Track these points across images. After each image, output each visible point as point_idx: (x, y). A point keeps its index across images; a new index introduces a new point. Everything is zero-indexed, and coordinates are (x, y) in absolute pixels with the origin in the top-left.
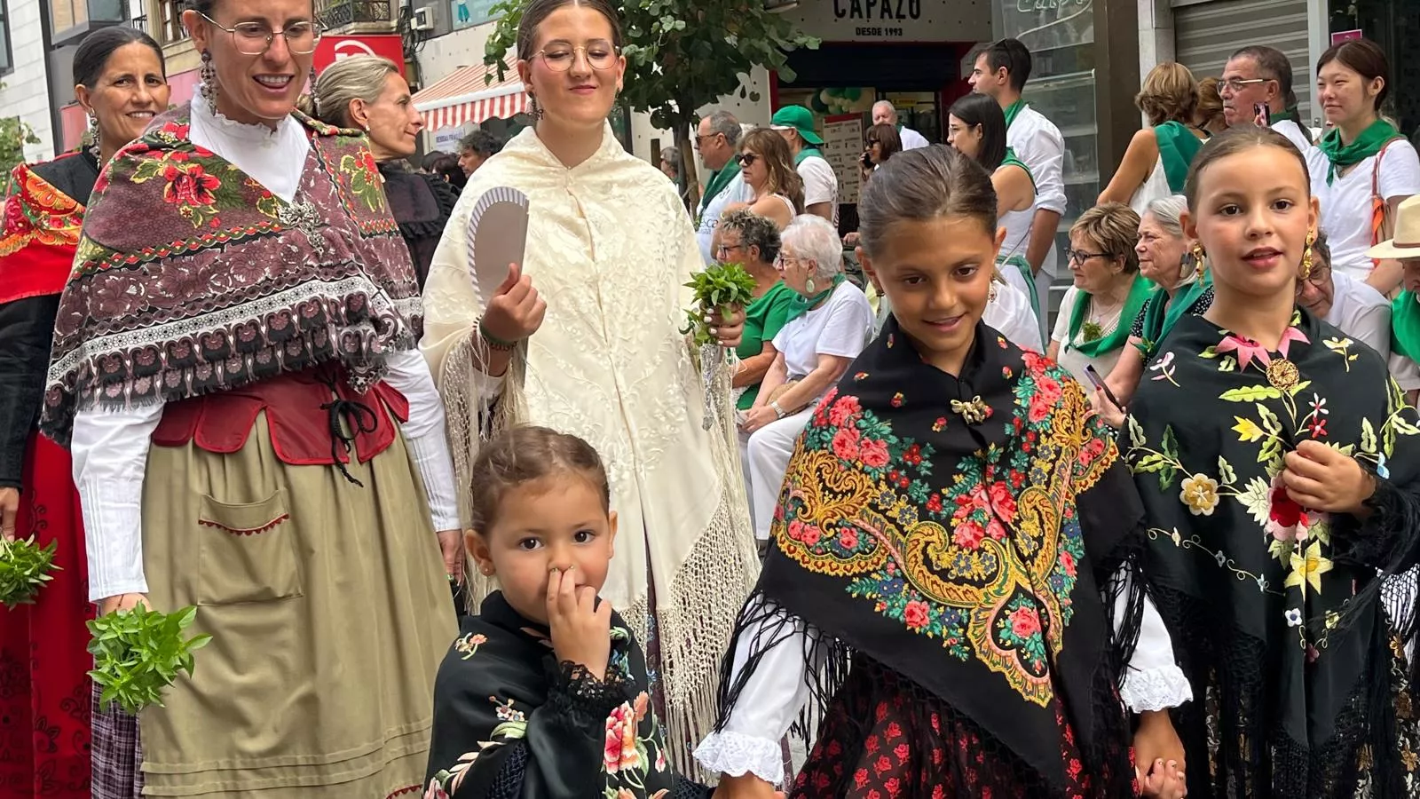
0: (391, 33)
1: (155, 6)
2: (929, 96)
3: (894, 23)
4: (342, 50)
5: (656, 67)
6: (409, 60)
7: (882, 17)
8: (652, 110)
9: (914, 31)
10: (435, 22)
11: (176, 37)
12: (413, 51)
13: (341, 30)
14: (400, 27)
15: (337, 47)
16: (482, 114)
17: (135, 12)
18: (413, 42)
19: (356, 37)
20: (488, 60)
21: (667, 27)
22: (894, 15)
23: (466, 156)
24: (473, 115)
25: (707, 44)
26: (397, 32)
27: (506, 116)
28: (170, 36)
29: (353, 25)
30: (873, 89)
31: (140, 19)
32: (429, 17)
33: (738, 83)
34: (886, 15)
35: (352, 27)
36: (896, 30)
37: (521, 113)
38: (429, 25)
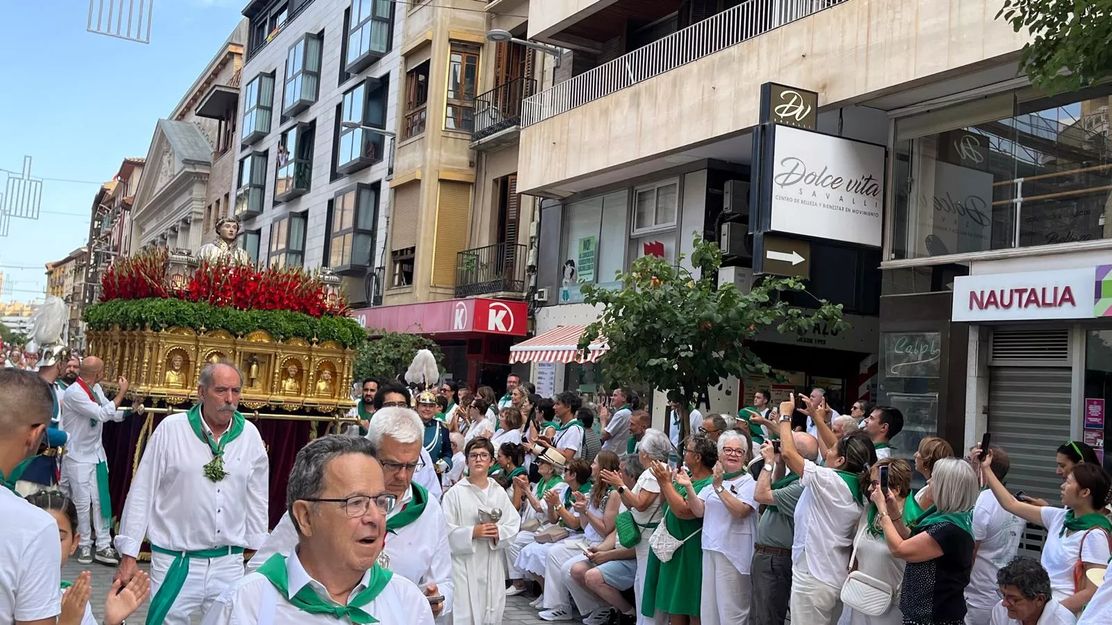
0: (521, 300)
1: (390, 263)
2: (839, 381)
3: (821, 337)
4: (493, 308)
5: (676, 367)
6: (530, 317)
7: (814, 332)
8: (668, 391)
9: (832, 343)
10: (548, 297)
11: (399, 284)
12: (532, 313)
13: (494, 294)
14: (528, 297)
15: (491, 305)
16: (568, 358)
17: (377, 264)
18: (534, 307)
19: (502, 299)
20: (579, 347)
21: (683, 354)
22: (821, 331)
23: (558, 404)
24: (562, 358)
25: (704, 361)
26: (526, 299)
27: (582, 361)
28: (396, 283)
29: (502, 293)
30: (803, 373)
31: (380, 268)
32: (545, 295)
33: (719, 382)
34: (817, 332)
35: (501, 294)
36: (821, 341)
37: (590, 362)
38: (545, 299)
